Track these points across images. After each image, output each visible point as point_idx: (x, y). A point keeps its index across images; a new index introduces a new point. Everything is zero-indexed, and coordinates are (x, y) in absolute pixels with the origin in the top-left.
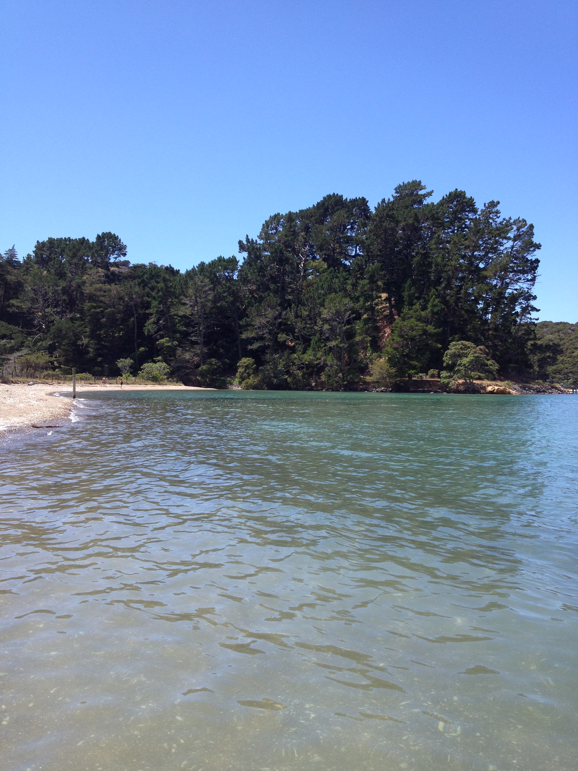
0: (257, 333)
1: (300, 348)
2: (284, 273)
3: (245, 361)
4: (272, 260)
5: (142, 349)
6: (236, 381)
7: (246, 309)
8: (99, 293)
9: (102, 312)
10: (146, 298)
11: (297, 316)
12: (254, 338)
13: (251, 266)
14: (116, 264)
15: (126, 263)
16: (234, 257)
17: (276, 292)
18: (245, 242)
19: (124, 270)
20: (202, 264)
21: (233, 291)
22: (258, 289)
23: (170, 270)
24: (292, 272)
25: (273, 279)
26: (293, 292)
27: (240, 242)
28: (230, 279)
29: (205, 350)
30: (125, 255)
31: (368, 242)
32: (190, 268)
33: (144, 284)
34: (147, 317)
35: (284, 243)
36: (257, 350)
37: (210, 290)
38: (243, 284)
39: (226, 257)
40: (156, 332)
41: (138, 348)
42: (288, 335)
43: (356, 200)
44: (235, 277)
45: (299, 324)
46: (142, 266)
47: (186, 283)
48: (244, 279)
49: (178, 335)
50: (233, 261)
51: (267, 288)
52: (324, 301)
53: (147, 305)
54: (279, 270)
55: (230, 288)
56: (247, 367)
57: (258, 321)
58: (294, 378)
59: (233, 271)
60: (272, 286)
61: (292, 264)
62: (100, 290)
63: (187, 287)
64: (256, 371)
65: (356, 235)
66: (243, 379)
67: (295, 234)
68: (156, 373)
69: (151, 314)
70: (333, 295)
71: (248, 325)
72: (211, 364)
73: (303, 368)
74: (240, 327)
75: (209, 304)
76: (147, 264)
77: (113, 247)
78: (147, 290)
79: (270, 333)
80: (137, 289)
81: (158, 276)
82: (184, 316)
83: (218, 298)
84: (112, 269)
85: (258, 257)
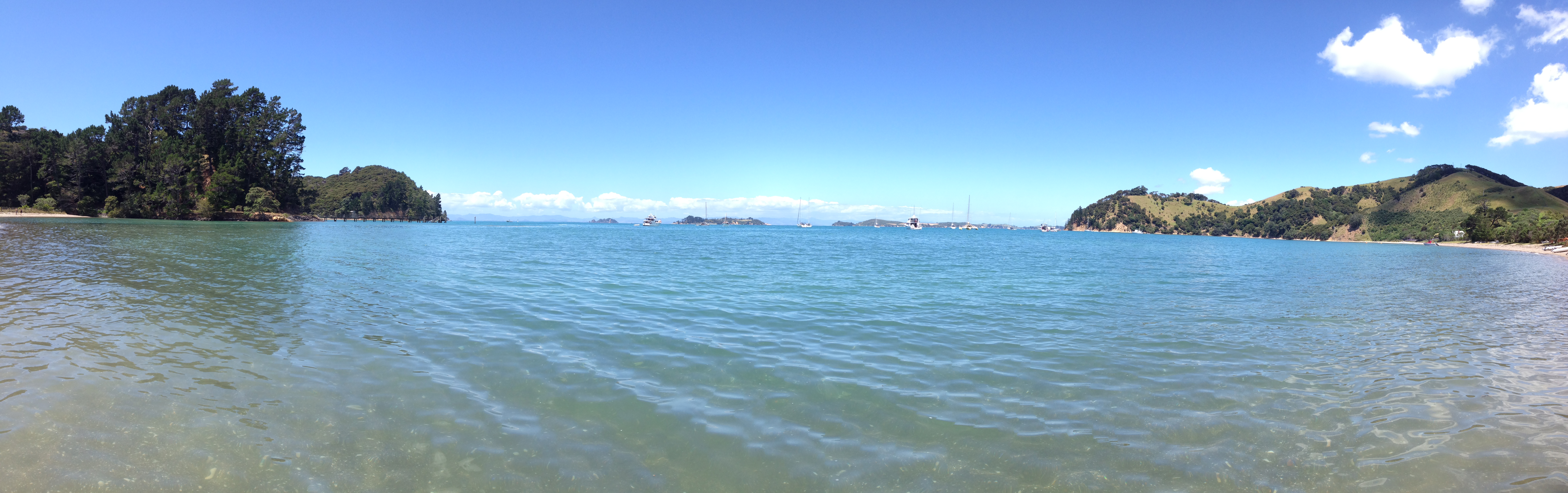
0: (119, 179)
1: (149, 190)
2: (138, 138)
3: (111, 198)
4: (129, 129)
5: (36, 188)
6: (104, 211)
7: (111, 162)
8: (4, 149)
9: (6, 161)
10: (39, 153)
11: (147, 168)
12: (116, 183)
13: (114, 132)
14: (16, 128)
15: (24, 128)
16: (102, 126)
17: (132, 151)
18: (110, 116)
19: (22, 132)
20: (79, 130)
21: (102, 150)
22: (119, 149)
23: (56, 133)
24: (143, 138)
25: (130, 142)
26: (144, 151)
27: (106, 116)
28: (99, 141)
29: (82, 190)
30: (23, 122)
31: (195, 120)
32: (70, 133)
33: (37, 143)
34: (39, 165)
35: (138, 118)
36: (119, 191)
37: (85, 148)
38: (109, 145)
39: (97, 126)
40: (46, 177)
41: (33, 187)
42: (141, 181)
43: (187, 90)
44: (103, 140)
45: (148, 174)
46: (36, 130)
47: (68, 143)
48: (109, 142)
49: (62, 179)
50: (101, 129)
51: (126, 149)
52: (165, 158)
53: (39, 158)
54: (134, 136)
55: (99, 147)
56: (112, 202)
57: (120, 171)
58: (145, 210)
59: (101, 135)
60: (129, 147)
61: (143, 132)
62: (5, 146)
63: (68, 146)
64: (118, 205)
65: (187, 115)
66: (109, 210)
67: (145, 112)
68: (46, 205)
69: (42, 164)
70: (171, 155)
71: (113, 173)
72: (86, 200)
73: (151, 204)
74: (107, 174)
75: (84, 158)
76: (39, 128)
77: (14, 116)
78: (39, 147)
79: (128, 180)
80: (32, 146)
81: (47, 137)
82: (66, 166)
83: (91, 154)
84: (14, 131)
85: (119, 127)
